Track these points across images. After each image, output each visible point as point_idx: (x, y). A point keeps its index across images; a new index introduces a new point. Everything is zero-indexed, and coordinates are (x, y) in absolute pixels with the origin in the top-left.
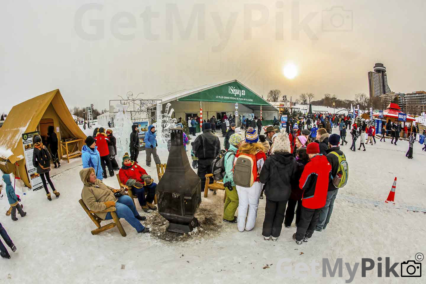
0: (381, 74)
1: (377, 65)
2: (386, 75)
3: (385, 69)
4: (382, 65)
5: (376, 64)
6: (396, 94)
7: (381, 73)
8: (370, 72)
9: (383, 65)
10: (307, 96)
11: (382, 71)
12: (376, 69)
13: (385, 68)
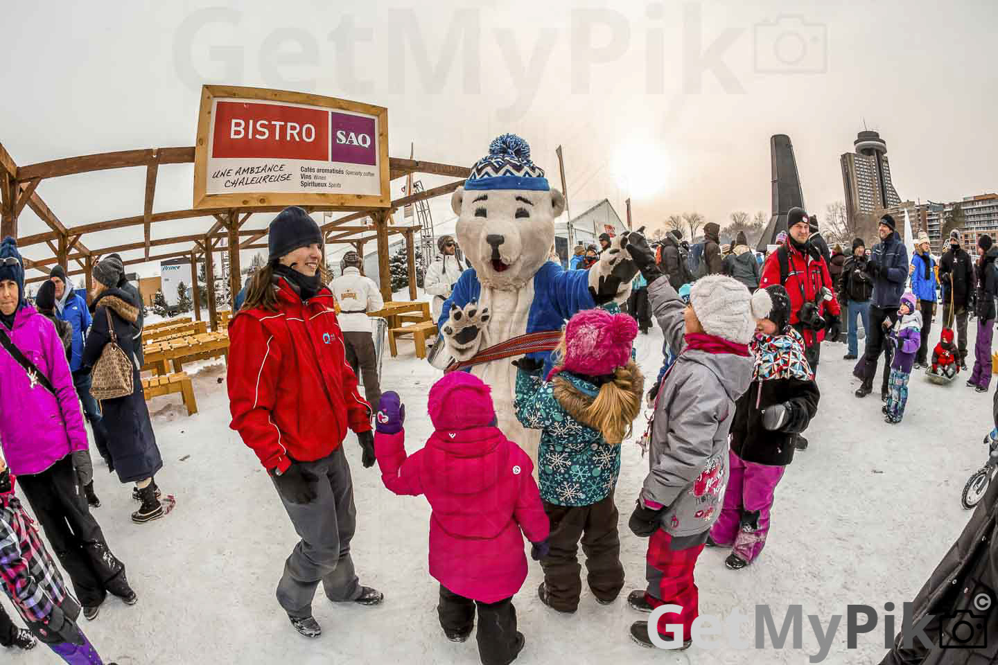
0: (873, 159)
1: (864, 136)
2: (887, 162)
3: (883, 144)
4: (874, 136)
5: (860, 135)
6: (919, 206)
7: (874, 155)
8: (848, 153)
9: (877, 135)
10: (686, 221)
11: (877, 151)
12: (863, 145)
13: (884, 142)
